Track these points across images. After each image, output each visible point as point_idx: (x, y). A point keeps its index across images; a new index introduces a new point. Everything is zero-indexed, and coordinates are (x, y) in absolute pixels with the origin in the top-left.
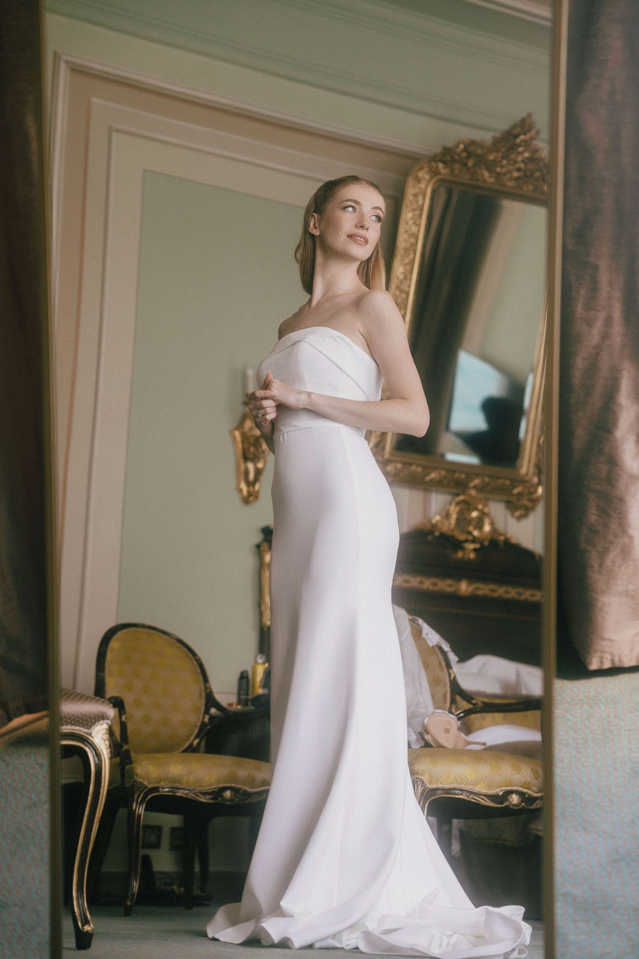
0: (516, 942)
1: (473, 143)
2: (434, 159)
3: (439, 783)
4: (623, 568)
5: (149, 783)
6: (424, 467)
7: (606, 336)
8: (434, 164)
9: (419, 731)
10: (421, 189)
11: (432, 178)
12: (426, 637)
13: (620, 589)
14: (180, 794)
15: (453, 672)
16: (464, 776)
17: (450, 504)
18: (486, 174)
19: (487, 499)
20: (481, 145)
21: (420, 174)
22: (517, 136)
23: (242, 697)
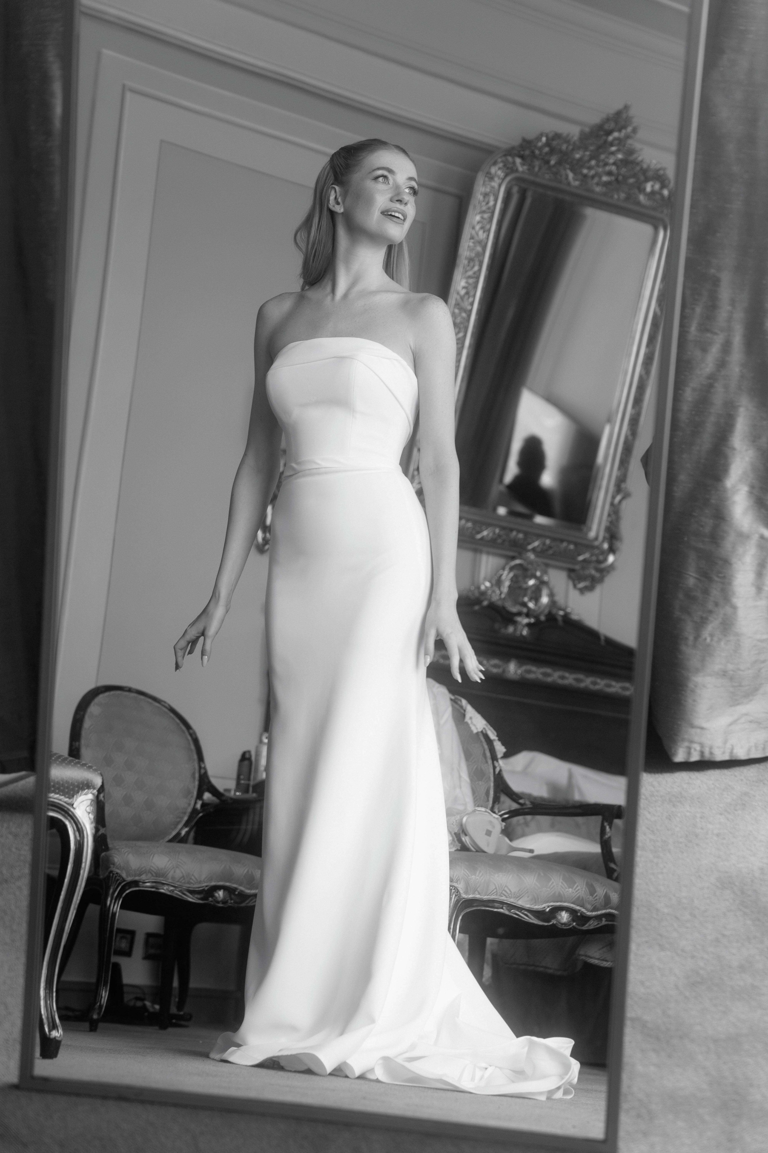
0: (563, 1079)
1: (557, 136)
2: (510, 152)
3: (477, 893)
4: (722, 643)
5: (128, 875)
6: (475, 522)
7: (722, 364)
8: (510, 159)
9: (456, 831)
10: (493, 187)
11: (506, 175)
12: (469, 722)
13: (717, 667)
14: (164, 890)
15: (499, 765)
16: (506, 886)
17: (503, 569)
18: (571, 175)
19: (547, 565)
20: (567, 140)
21: (493, 170)
22: (609, 133)
23: (242, 782)
